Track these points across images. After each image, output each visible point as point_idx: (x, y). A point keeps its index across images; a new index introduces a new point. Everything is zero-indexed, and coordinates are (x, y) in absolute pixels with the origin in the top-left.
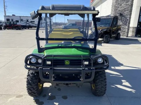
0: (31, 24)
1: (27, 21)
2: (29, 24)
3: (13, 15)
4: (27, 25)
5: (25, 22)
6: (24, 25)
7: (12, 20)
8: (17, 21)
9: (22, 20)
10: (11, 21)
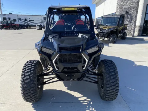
0: (30, 24)
1: (26, 20)
2: (28, 23)
3: (10, 13)
4: (25, 24)
5: (24, 21)
6: (23, 24)
7: (9, 19)
8: (15, 20)
9: (20, 19)
10: (7, 20)
